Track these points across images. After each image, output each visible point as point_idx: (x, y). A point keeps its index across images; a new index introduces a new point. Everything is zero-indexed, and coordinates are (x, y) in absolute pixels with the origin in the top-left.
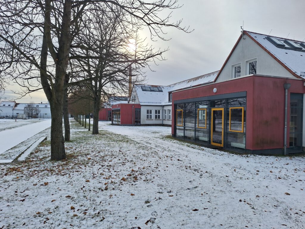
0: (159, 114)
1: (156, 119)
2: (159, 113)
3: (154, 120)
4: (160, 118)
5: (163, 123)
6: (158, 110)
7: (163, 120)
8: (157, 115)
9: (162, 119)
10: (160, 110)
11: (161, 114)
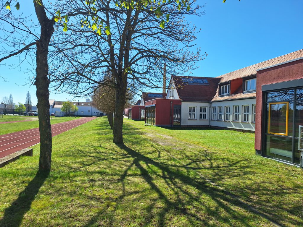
0: (205, 113)
1: (201, 119)
2: (205, 111)
3: (198, 121)
4: (205, 118)
5: (211, 125)
6: (204, 108)
7: (210, 120)
8: (202, 114)
9: (208, 119)
10: (206, 108)
11: (207, 113)
